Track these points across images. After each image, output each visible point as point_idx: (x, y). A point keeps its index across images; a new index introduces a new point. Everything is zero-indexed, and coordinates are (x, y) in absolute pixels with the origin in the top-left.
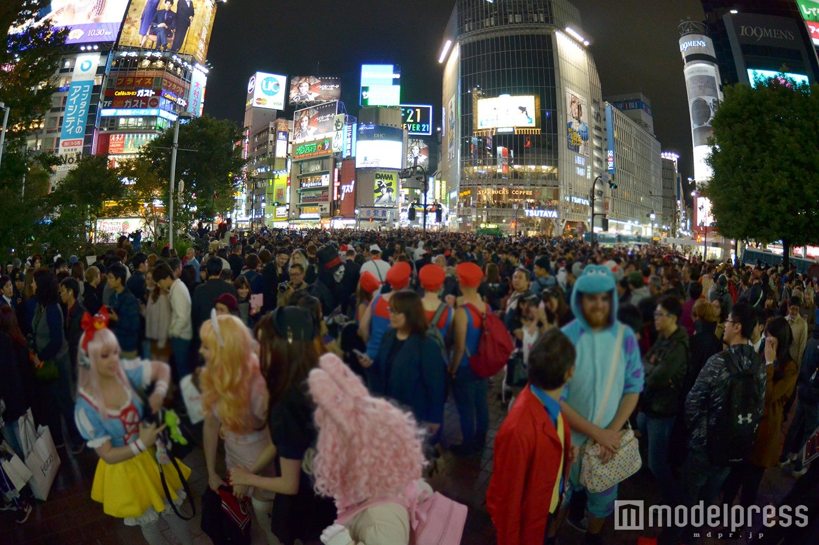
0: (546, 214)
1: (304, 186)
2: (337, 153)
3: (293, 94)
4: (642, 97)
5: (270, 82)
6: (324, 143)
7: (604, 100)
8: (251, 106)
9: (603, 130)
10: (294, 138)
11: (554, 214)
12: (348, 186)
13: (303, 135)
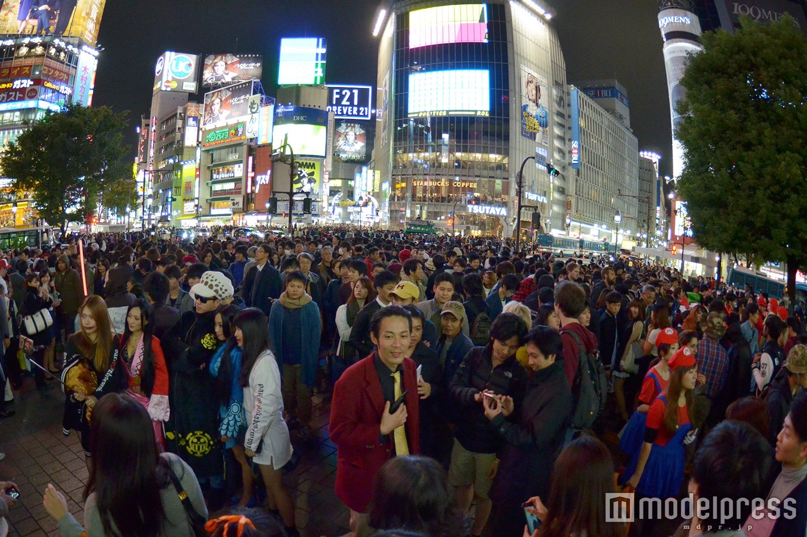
0: (494, 210)
1: (214, 177)
2: (251, 140)
3: (208, 75)
4: (617, 85)
5: (181, 62)
6: (237, 129)
7: (569, 83)
8: (160, 90)
9: (566, 117)
10: (205, 124)
11: (503, 212)
12: (263, 177)
13: (214, 120)
